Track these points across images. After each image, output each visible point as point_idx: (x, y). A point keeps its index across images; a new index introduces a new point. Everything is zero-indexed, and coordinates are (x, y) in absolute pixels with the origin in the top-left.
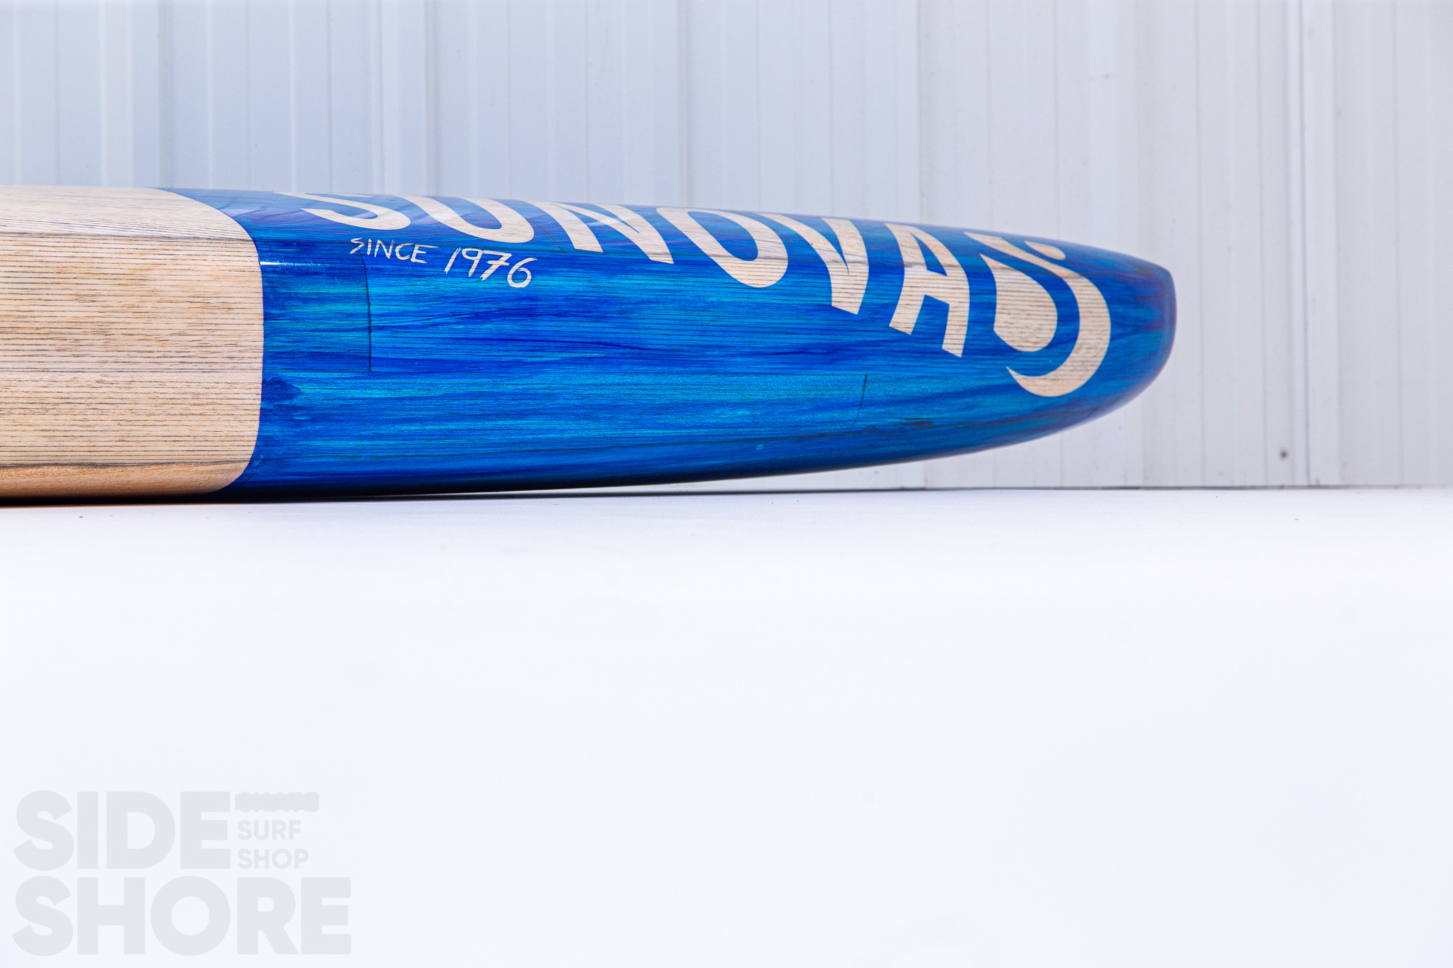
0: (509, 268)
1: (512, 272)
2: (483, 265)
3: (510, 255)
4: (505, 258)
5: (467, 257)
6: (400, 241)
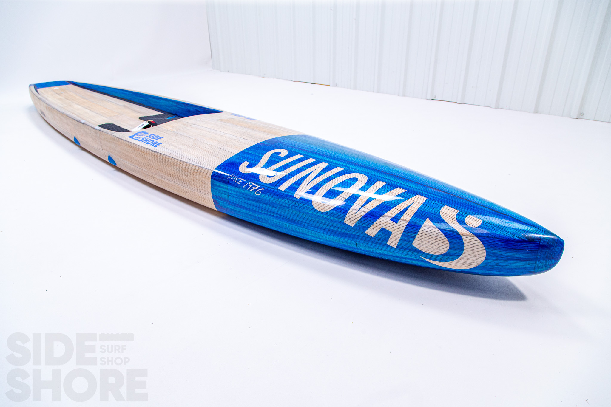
0: (257, 190)
1: (257, 191)
2: (252, 188)
3: (259, 187)
4: (257, 187)
5: (249, 185)
6: (240, 177)
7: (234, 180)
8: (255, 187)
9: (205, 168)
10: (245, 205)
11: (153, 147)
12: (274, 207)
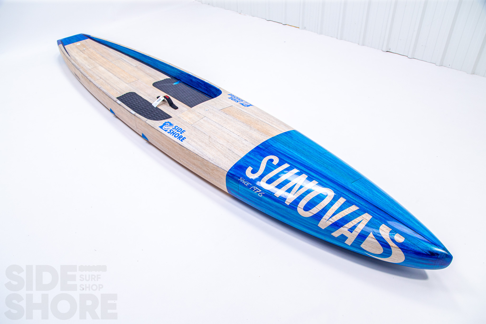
0: (259, 193)
1: (259, 194)
2: (256, 191)
4: (260, 191)
5: (254, 188)
6: (247, 181)
7: (243, 183)
8: (259, 190)
9: (221, 168)
10: (251, 199)
11: (180, 141)
12: (271, 206)
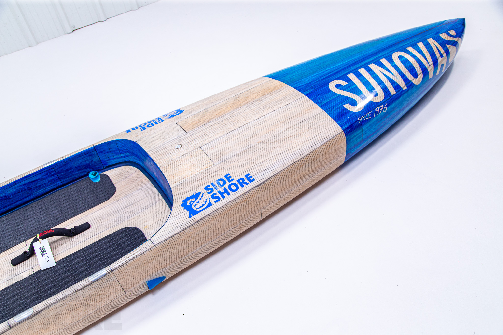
1: (384, 109)
2: (380, 111)
3: (383, 105)
4: (382, 107)
5: (377, 111)
6: (366, 113)
7: (365, 120)
8: (381, 108)
9: (334, 136)
10: (376, 129)
